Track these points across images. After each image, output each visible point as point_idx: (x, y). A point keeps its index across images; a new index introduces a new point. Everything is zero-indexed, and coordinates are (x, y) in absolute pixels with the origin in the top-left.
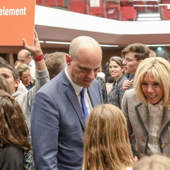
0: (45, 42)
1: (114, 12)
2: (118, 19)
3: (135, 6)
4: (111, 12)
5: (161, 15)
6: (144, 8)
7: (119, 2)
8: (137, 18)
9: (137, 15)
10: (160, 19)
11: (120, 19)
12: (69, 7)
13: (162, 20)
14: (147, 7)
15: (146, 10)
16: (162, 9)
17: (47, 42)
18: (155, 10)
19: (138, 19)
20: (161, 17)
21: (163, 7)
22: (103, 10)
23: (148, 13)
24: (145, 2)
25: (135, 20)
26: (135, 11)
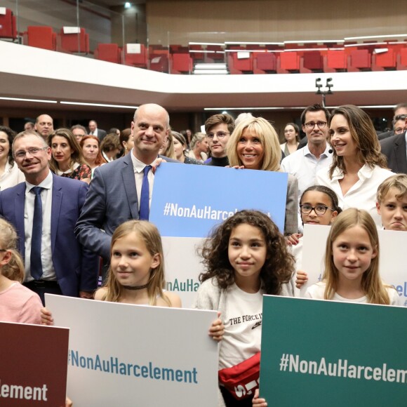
0: (59, 102)
1: (160, 61)
2: (166, 72)
3: (190, 51)
4: (156, 60)
5: (227, 66)
6: (203, 54)
7: (168, 46)
8: (194, 69)
9: (194, 66)
10: (226, 72)
11: (169, 71)
12: (96, 52)
13: (229, 74)
14: (208, 53)
15: (206, 58)
16: (230, 57)
17: (61, 102)
18: (218, 58)
19: (195, 72)
20: (228, 70)
21: (231, 54)
22: (145, 57)
23: (209, 62)
24: (204, 48)
25: (192, 74)
26: (191, 60)
